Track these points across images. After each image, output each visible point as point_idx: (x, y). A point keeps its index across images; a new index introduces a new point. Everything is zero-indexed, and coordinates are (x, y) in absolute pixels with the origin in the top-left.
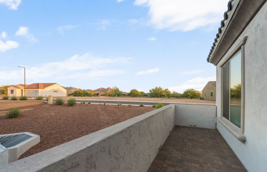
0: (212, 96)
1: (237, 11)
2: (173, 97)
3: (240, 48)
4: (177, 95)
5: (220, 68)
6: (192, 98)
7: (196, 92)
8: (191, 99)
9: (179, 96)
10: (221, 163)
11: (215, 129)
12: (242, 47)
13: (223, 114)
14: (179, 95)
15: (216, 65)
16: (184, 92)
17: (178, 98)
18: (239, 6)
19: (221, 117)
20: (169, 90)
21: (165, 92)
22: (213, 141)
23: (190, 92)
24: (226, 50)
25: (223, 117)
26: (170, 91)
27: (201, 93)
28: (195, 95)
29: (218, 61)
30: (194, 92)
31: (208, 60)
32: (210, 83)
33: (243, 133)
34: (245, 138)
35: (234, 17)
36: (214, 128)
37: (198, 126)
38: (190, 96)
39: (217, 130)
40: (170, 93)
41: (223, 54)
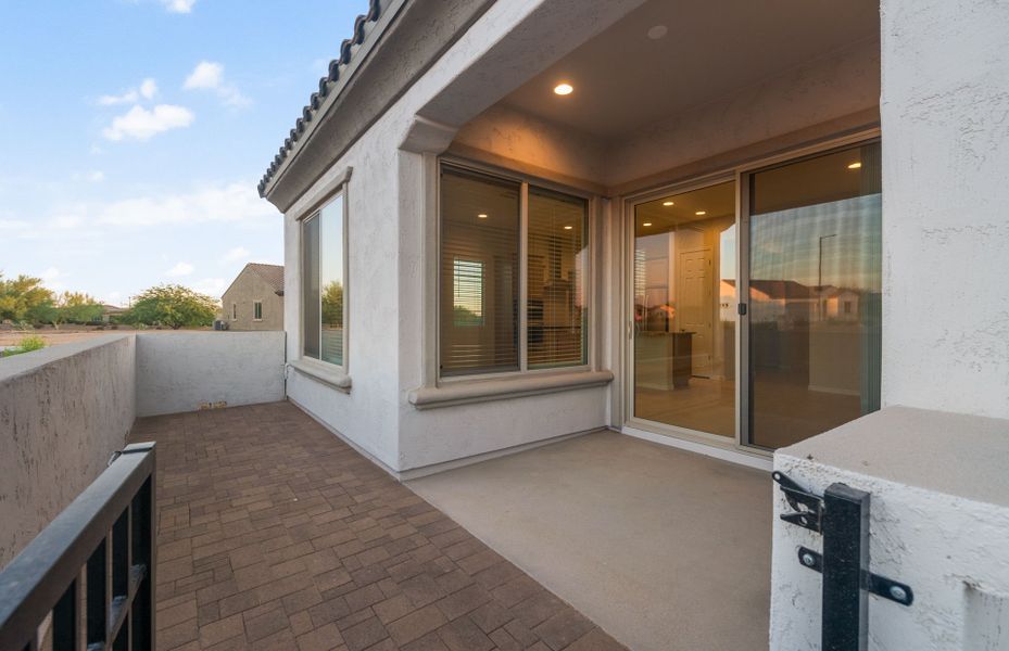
0: (260, 317)
1: (335, 108)
2: (70, 322)
3: (339, 188)
4: (95, 313)
5: (297, 223)
6: (178, 325)
7: (200, 301)
8: (175, 328)
9: (106, 319)
10: (307, 455)
11: (283, 401)
12: (344, 186)
13: (305, 349)
14: (104, 312)
15: (284, 212)
16: (137, 301)
17: (102, 329)
18: (340, 101)
19: (301, 358)
20: (40, 286)
21: (15, 294)
22: (283, 423)
23: (167, 300)
24: (311, 180)
25: (306, 357)
26: (47, 294)
27: (220, 305)
28: (195, 315)
29: (290, 201)
30: (189, 301)
31: (261, 189)
32: (252, 269)
33: (347, 373)
34: (350, 381)
35: (331, 114)
36: (279, 397)
37: (232, 402)
38: (169, 318)
39: (287, 399)
40: (50, 302)
41: (305, 187)
